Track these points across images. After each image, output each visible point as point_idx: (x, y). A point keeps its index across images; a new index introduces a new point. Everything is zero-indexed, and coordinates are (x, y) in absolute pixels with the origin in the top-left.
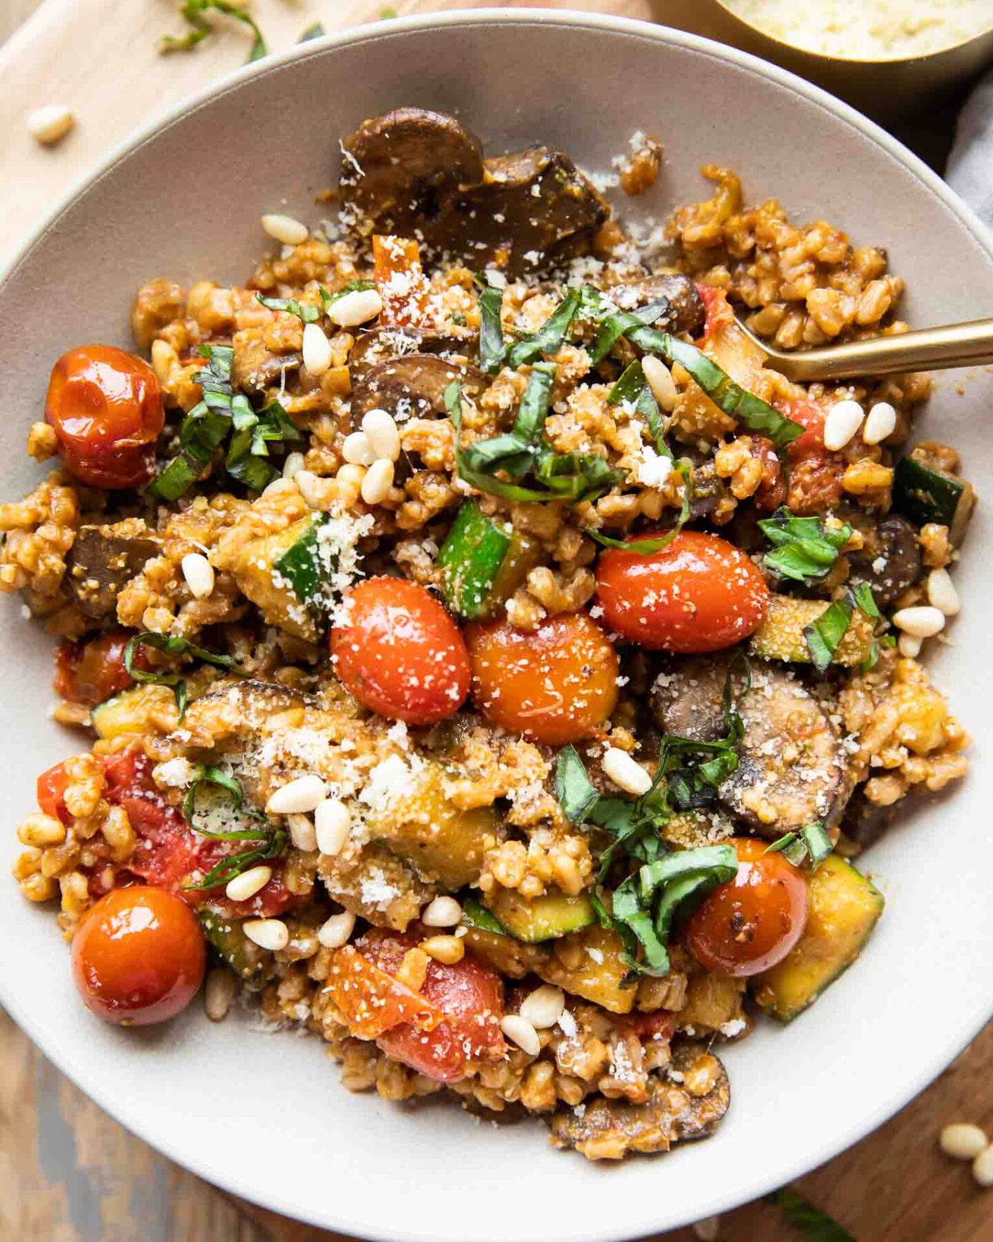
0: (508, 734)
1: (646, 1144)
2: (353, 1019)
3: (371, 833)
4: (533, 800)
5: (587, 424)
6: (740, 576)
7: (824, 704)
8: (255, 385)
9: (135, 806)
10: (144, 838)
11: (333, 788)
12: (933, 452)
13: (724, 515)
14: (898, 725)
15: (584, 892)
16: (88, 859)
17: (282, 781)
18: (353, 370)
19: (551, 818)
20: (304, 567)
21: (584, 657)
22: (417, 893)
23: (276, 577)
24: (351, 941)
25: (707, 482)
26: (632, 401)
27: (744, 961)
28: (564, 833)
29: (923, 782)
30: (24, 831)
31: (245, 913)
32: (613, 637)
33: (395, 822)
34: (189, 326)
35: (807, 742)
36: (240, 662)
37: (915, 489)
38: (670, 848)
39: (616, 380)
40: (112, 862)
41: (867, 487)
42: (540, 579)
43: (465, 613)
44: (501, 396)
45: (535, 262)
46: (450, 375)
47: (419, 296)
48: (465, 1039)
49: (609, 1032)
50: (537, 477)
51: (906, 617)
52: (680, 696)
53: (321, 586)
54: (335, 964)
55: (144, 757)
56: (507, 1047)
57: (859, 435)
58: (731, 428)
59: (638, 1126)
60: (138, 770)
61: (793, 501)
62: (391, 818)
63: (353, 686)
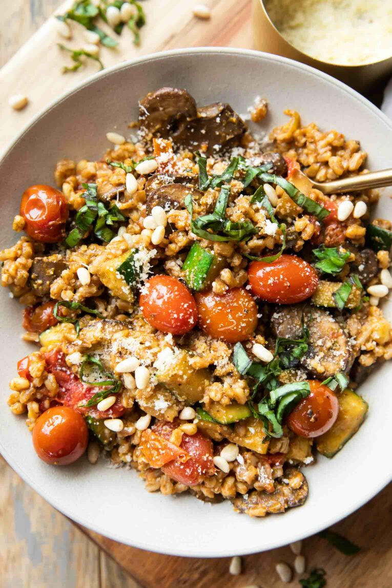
0: (213, 338)
1: (275, 509)
2: (151, 460)
3: (158, 380)
4: (224, 365)
5: (243, 210)
6: (307, 271)
7: (341, 325)
8: (106, 199)
9: (58, 373)
10: (62, 387)
11: (142, 361)
12: (381, 222)
13: (299, 247)
14: (372, 332)
15: (246, 403)
16: (39, 396)
17: (121, 359)
18: (147, 191)
19: (232, 373)
20: (129, 270)
21: (244, 305)
22: (177, 406)
23: (118, 274)
24: (149, 427)
25: (292, 233)
26: (260, 202)
27: (314, 431)
28: (237, 379)
29: (383, 356)
30: (12, 385)
31: (105, 416)
32: (255, 298)
33: (168, 375)
34: (78, 177)
35: (335, 340)
36: (101, 313)
37: (375, 236)
38: (281, 384)
39: (253, 194)
40: (49, 397)
41: (356, 236)
42: (226, 274)
43: (195, 288)
44: (208, 199)
45: (218, 150)
46: (187, 192)
47: (172, 162)
48: (198, 466)
49: (257, 463)
50: (224, 231)
51: (372, 289)
52: (283, 322)
53: (136, 278)
54: (143, 437)
55: (61, 353)
56: (216, 470)
57: (351, 215)
58: (301, 212)
59: (271, 502)
60: (59, 359)
61: (326, 242)
62: (167, 373)
63: (150, 319)
